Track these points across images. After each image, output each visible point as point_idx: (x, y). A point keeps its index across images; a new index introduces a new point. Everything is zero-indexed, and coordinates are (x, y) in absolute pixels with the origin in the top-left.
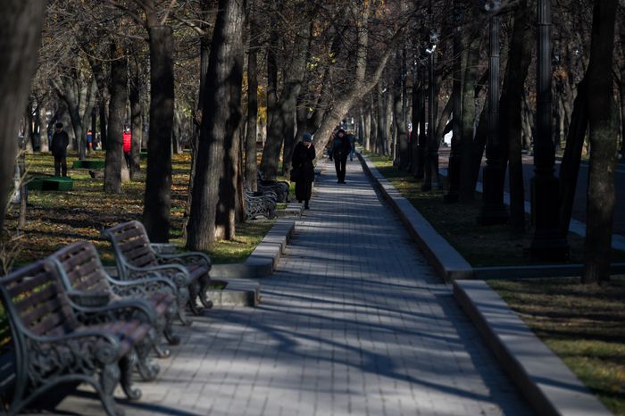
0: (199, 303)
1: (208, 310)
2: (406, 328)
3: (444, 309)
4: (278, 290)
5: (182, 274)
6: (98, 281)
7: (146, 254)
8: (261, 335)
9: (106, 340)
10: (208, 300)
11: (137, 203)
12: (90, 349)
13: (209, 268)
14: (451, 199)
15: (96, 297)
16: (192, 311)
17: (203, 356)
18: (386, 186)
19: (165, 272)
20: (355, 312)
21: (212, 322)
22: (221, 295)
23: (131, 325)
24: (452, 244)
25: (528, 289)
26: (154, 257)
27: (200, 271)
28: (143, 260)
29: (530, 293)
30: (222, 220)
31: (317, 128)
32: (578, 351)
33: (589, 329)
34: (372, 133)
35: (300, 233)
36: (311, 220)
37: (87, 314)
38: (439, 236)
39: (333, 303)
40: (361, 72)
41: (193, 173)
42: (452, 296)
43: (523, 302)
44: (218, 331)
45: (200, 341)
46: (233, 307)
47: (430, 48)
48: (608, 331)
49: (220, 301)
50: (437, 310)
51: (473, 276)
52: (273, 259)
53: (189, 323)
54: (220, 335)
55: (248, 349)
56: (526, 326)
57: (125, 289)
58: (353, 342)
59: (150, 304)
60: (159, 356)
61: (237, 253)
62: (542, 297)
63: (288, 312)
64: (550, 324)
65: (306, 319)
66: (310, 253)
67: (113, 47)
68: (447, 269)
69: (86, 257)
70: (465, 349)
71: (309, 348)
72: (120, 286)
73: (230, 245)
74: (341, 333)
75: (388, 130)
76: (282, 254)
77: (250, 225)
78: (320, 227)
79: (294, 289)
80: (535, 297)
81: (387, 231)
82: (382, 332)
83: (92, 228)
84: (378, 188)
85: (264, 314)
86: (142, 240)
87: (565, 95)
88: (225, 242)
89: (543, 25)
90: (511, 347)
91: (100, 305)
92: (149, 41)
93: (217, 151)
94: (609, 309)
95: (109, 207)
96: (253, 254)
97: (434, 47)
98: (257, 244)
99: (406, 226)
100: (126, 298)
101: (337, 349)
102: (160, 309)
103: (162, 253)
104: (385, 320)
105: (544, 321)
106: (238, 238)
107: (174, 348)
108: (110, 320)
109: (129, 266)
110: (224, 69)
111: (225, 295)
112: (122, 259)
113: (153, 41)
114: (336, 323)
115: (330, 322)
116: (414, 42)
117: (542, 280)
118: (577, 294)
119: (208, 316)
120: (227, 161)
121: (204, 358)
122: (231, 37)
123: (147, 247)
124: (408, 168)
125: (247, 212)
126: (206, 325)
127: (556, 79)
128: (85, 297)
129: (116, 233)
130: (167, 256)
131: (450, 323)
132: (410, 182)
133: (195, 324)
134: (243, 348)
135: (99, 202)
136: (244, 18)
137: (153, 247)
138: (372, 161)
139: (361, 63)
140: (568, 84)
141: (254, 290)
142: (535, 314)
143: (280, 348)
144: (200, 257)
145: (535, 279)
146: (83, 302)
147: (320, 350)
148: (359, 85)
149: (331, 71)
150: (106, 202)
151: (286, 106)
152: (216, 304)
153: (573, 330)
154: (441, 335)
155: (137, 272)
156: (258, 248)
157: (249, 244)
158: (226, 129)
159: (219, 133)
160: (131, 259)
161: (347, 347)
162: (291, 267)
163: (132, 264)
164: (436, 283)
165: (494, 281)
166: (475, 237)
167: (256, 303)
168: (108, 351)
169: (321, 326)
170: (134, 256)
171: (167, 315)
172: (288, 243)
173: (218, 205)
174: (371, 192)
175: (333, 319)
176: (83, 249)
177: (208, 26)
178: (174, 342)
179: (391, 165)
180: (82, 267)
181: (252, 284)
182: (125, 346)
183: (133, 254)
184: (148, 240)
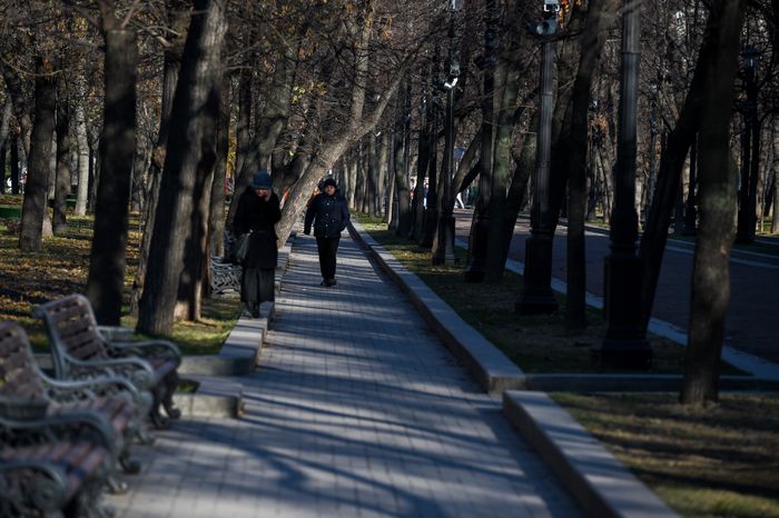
0: (162, 411)
1: (175, 421)
2: (449, 457)
3: (495, 430)
4: (267, 393)
5: (142, 372)
6: (28, 381)
7: (91, 341)
8: (253, 462)
9: (48, 476)
10: (174, 407)
11: (64, 266)
12: (23, 488)
13: (178, 362)
14: (474, 277)
15: (29, 407)
16: (154, 422)
17: (174, 491)
18: (385, 256)
19: (120, 370)
20: (376, 430)
21: (182, 440)
22: (192, 401)
23: (81, 450)
24: (488, 338)
25: (608, 408)
26: (102, 346)
27: (167, 367)
28: (88, 350)
29: (613, 412)
30: (186, 295)
31: (297, 177)
32: (706, 508)
33: (710, 473)
34: (358, 187)
35: (283, 313)
36: (294, 297)
37: (15, 431)
38: (468, 326)
39: (343, 415)
40: (358, 108)
41: (149, 230)
42: (501, 412)
43: (606, 425)
44: (192, 453)
45: (170, 469)
46: (208, 418)
47: (450, 81)
48: (737, 477)
49: (191, 409)
50: (485, 432)
51: (528, 386)
52: (255, 350)
53: (151, 442)
54: (195, 459)
55: (237, 482)
56: (619, 464)
57: (65, 392)
58: (380, 475)
59: (104, 418)
60: (112, 491)
61: (205, 340)
62: (631, 419)
63: (284, 428)
64: (653, 462)
65: (311, 439)
66: (300, 341)
67: (39, 61)
68: (492, 374)
69: (13, 346)
70: (537, 492)
71: (322, 485)
72: (60, 388)
73: (193, 328)
74: (363, 463)
75: (381, 185)
76: (266, 344)
77: (216, 301)
78: (307, 307)
79: (287, 392)
80: (620, 419)
81: (396, 316)
82: (417, 463)
83: (6, 297)
84: (374, 258)
85: (252, 429)
86: (88, 322)
87: (605, 150)
88: (188, 323)
89: (628, 53)
90: (608, 495)
91: (34, 419)
92: (104, 48)
93: (185, 202)
94: (725, 442)
95: (27, 270)
96: (228, 342)
97: (456, 80)
98: (231, 328)
99: (421, 311)
100: (68, 406)
101: (361, 486)
102: (118, 424)
103: (114, 341)
104: (420, 444)
105: (644, 457)
106: (204, 320)
107: (133, 478)
108: (47, 440)
109: (70, 359)
110: (200, 94)
111: (199, 401)
112: (61, 349)
113: (110, 50)
114: (352, 446)
115: (342, 444)
116: (424, 74)
117: (624, 396)
118: (678, 418)
119: (176, 430)
120: (196, 215)
121: (177, 495)
122: (209, 52)
123: (93, 332)
124: (410, 234)
125: (213, 284)
126: (174, 444)
127: (594, 130)
128: (14, 407)
129: (53, 313)
130: (120, 345)
131: (505, 452)
132: (414, 251)
133: (159, 441)
134: (230, 480)
135: (13, 262)
136: (226, 27)
137: (102, 332)
138: (360, 222)
139: (359, 97)
140: (608, 136)
141: (237, 395)
142: (626, 445)
143: (282, 482)
144: (166, 348)
145: (613, 394)
146: (10, 413)
147: (337, 487)
148: (354, 125)
149: (318, 106)
150: (24, 262)
151: (263, 147)
152: (185, 413)
153: (688, 473)
154: (497, 469)
155: (80, 366)
156: (234, 333)
157: (220, 328)
158: (197, 174)
159: (189, 178)
160: (72, 350)
161: (374, 483)
162: (278, 361)
163: (74, 356)
164: (476, 392)
165: (559, 394)
166: (517, 330)
167: (240, 413)
168: (49, 492)
169: (332, 450)
170: (76, 343)
171: (126, 432)
172: (269, 328)
173: (181, 274)
174: (365, 263)
175: (348, 441)
176: (9, 335)
177: (175, 36)
178: (132, 470)
179: (386, 228)
180: (9, 360)
181: (234, 386)
182: (74, 483)
183: (75, 340)
184: (94, 322)
